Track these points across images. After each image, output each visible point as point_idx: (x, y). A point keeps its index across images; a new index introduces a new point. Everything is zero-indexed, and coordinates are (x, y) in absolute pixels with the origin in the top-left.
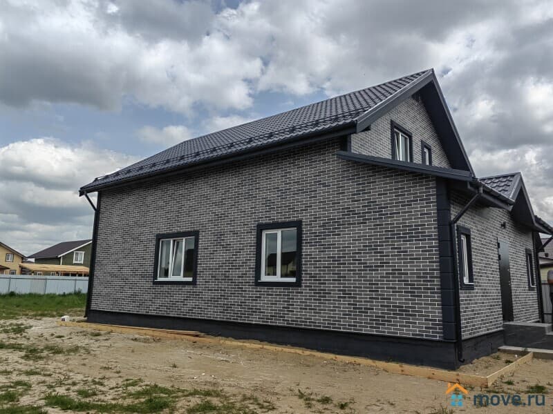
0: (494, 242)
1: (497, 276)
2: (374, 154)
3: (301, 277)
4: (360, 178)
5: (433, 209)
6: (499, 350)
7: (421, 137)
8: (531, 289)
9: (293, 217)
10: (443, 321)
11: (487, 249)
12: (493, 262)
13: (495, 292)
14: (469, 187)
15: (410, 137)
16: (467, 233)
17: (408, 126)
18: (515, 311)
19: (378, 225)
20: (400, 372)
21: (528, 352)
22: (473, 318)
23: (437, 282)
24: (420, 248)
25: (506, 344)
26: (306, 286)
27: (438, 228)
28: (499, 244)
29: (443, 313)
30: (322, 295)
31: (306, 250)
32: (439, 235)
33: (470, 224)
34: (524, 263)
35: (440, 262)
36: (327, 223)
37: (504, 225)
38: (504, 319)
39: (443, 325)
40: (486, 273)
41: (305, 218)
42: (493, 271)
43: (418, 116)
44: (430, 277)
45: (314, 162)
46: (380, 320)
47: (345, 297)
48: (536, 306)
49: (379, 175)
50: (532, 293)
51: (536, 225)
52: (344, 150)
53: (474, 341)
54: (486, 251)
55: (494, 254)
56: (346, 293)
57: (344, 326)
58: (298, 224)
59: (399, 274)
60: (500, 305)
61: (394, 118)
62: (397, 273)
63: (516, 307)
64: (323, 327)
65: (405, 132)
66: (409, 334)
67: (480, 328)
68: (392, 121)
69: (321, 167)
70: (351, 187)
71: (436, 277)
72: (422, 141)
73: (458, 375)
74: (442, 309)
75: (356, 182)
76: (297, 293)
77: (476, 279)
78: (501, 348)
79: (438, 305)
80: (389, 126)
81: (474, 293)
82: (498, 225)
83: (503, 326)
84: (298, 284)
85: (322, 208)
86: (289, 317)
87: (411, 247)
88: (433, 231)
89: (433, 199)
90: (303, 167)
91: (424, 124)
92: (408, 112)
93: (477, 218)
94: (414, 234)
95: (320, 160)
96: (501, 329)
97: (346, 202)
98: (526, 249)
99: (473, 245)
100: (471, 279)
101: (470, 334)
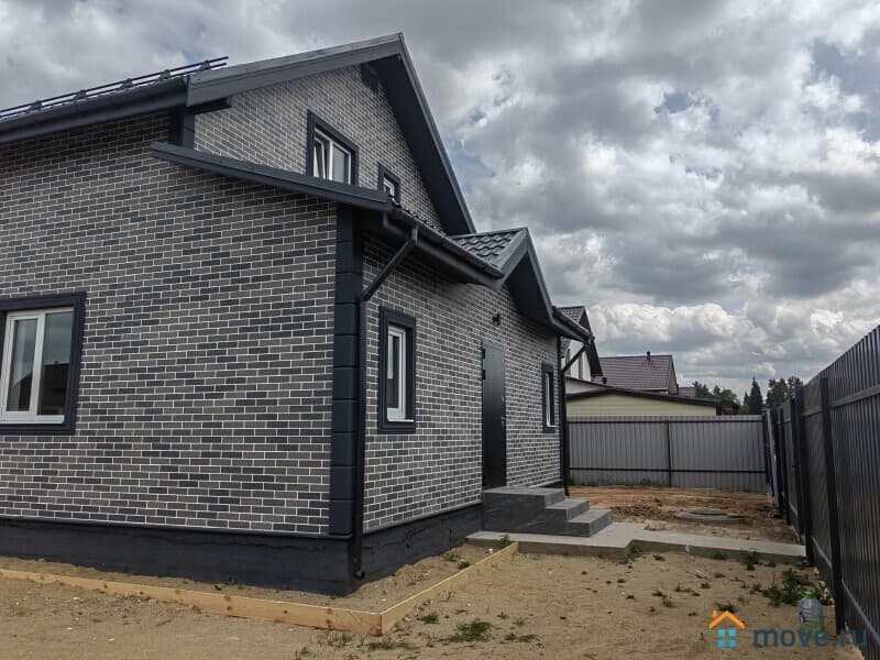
0: (475, 347)
1: (476, 408)
2: (252, 158)
3: (76, 412)
4: (201, 204)
5: (328, 272)
6: (467, 540)
7: (378, 159)
8: (546, 430)
9: (69, 285)
10: (331, 497)
11: (456, 358)
12: (470, 383)
13: (468, 435)
14: (386, 223)
15: (354, 154)
16: (410, 326)
17: (351, 131)
18: (510, 470)
19: (229, 303)
20: (226, 612)
21: (510, 543)
22: (410, 487)
23: (326, 417)
24: (302, 348)
25: (484, 528)
26: (83, 433)
27: (335, 309)
28: (484, 351)
29: (332, 480)
30: (111, 449)
31: (89, 355)
32: (336, 323)
33: (417, 309)
34: (537, 387)
35: (334, 378)
36: (135, 297)
37: (497, 320)
38: (485, 485)
39: (330, 505)
40: (448, 402)
41: (93, 287)
42: (466, 398)
43: (374, 120)
44: (315, 409)
45: (118, 168)
46: (219, 500)
47: (157, 454)
48: (556, 458)
49: (237, 199)
50: (549, 437)
51: (554, 322)
52: (175, 144)
53: (405, 530)
54: (454, 363)
55: (473, 367)
56: (158, 445)
57: (152, 514)
58: (77, 301)
59: (259, 402)
60: (477, 459)
61: (314, 109)
62: (257, 400)
63: (513, 462)
64: (112, 518)
65: (342, 142)
66: (269, 526)
67: (424, 504)
68: (310, 113)
69: (130, 178)
70: (184, 222)
71: (326, 408)
72: (380, 166)
73: (330, 611)
74: (332, 472)
75: (194, 212)
76: (64, 446)
77: (421, 412)
78: (470, 537)
79: (324, 466)
80: (304, 122)
81: (415, 438)
82: (487, 318)
83: (481, 497)
84: (67, 429)
85: (127, 266)
86: (48, 499)
87: (284, 347)
88: (325, 316)
89: (331, 250)
90: (96, 177)
91: (388, 136)
92: (351, 106)
93: (435, 301)
94: (290, 321)
95: (129, 166)
96: (477, 501)
97: (173, 255)
98: (543, 365)
99: (420, 347)
100: (410, 412)
101: (396, 518)
